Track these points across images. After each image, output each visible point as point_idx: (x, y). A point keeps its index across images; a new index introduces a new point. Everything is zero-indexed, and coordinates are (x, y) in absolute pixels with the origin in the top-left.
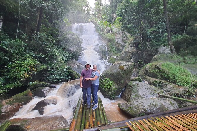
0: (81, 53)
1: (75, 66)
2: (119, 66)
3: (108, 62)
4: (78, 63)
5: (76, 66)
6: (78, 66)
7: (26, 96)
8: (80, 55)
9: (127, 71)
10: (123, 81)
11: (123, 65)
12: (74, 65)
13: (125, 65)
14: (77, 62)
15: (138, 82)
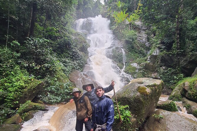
0: (88, 60)
1: (78, 79)
2: (139, 87)
3: (125, 72)
4: (83, 75)
5: (81, 79)
6: (83, 78)
7: (14, 123)
8: (86, 63)
9: (152, 95)
10: (143, 110)
11: (146, 86)
12: (78, 77)
13: (149, 86)
14: (82, 73)
15: (169, 113)
